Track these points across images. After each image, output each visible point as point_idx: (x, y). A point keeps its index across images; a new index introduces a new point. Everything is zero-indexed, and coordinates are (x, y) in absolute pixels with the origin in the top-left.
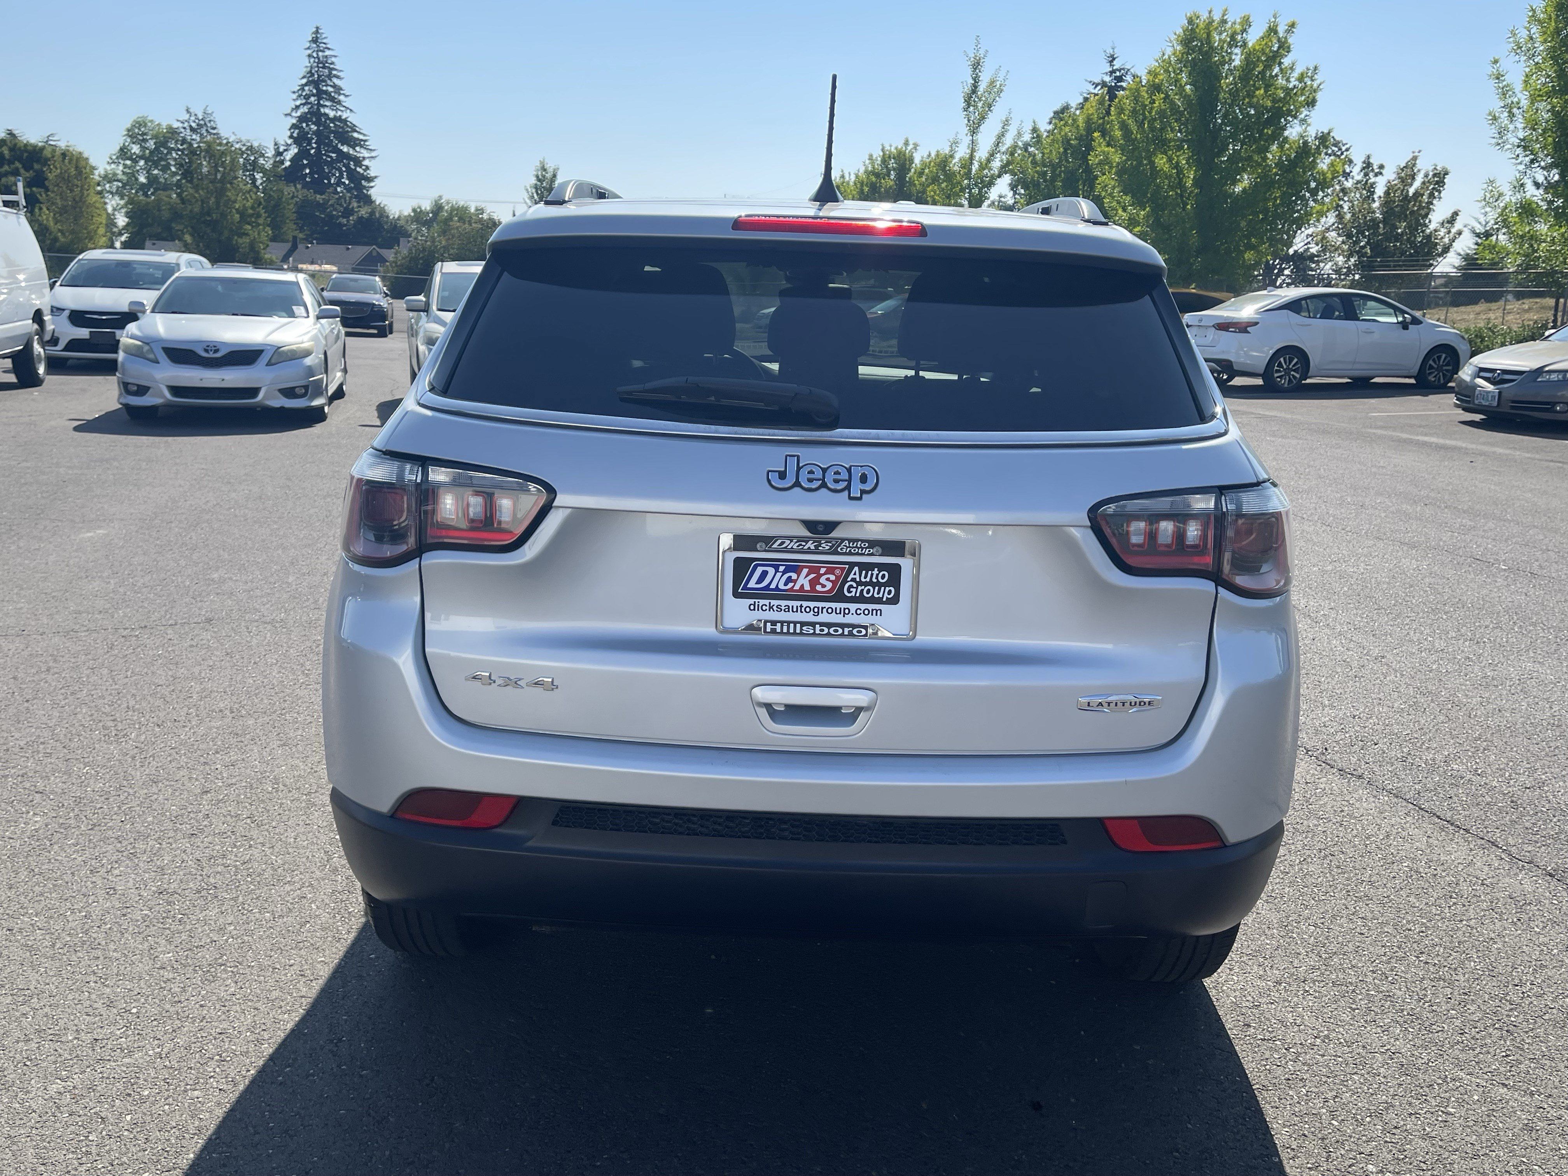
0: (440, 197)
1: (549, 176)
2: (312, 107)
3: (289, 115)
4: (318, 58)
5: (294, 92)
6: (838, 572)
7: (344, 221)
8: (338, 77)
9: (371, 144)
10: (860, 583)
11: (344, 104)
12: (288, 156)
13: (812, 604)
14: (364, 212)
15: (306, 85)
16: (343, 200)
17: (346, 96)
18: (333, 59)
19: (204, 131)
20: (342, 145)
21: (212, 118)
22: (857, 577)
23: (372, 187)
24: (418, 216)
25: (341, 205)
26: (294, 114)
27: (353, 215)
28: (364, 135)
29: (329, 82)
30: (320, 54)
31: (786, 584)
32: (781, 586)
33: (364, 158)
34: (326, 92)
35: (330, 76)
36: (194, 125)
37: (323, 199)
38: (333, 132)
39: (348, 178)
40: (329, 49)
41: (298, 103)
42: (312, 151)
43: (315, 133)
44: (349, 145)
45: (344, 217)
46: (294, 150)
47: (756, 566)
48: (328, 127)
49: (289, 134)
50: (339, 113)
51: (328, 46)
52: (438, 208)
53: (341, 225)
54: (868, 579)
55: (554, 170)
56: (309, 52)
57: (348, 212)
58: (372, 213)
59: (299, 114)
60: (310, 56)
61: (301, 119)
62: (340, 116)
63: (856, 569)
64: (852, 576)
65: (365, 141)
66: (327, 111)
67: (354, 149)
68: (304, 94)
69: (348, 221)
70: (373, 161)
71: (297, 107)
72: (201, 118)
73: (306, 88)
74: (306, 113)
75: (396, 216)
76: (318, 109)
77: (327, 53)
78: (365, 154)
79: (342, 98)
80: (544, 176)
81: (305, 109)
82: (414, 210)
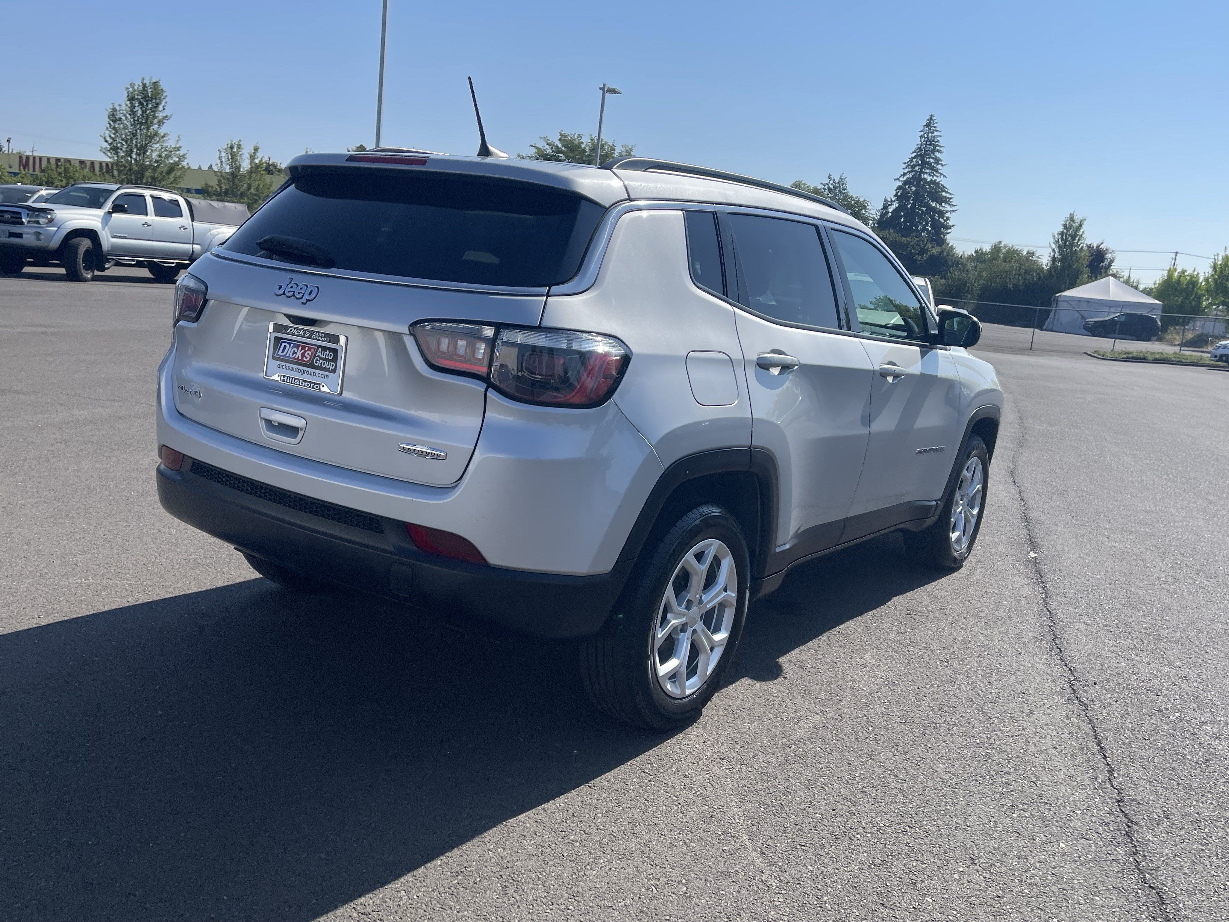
0: (1000, 242)
1: (1076, 225)
2: (916, 174)
3: (898, 179)
4: (928, 138)
5: (905, 163)
6: (312, 350)
7: (919, 257)
8: (939, 151)
9: (954, 201)
10: (321, 358)
11: (940, 171)
12: (891, 209)
13: (302, 368)
14: (935, 251)
15: (915, 157)
16: (921, 242)
17: (943, 165)
18: (939, 139)
19: (837, 191)
20: (932, 201)
21: (845, 182)
22: (320, 354)
23: (948, 233)
24: (979, 256)
25: (919, 246)
26: (901, 179)
27: (926, 253)
28: (950, 194)
29: (932, 156)
30: (930, 135)
31: (293, 355)
32: (291, 356)
33: (947, 212)
34: (928, 163)
35: (934, 151)
36: (831, 187)
37: (907, 241)
38: (928, 192)
39: (932, 226)
40: (937, 131)
41: (906, 171)
42: (909, 206)
43: (914, 193)
44: (937, 202)
45: (919, 255)
46: (896, 205)
47: (282, 342)
48: (923, 188)
49: (895, 193)
50: (935, 178)
51: (937, 129)
52: (996, 249)
53: (916, 260)
54: (324, 357)
55: (1081, 221)
56: (922, 133)
57: (923, 251)
58: (942, 252)
59: (905, 178)
60: (921, 137)
61: (906, 182)
62: (935, 180)
63: (320, 349)
64: (318, 354)
65: (951, 198)
66: (926, 176)
67: (940, 204)
68: (912, 164)
69: (922, 258)
70: (953, 213)
71: (905, 174)
72: (837, 181)
73: (914, 160)
74: (910, 178)
75: (960, 255)
76: (920, 175)
77: (935, 134)
78: (948, 208)
79: (939, 167)
80: (1071, 226)
81: (910, 175)
82: (976, 252)
